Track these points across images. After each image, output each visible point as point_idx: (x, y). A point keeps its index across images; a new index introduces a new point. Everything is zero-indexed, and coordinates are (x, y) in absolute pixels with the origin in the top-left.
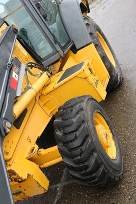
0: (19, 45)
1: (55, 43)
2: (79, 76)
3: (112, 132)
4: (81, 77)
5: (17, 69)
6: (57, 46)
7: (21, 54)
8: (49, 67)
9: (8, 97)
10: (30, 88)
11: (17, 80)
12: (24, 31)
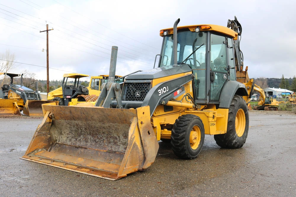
0: (191, 85)
1: (208, 95)
2: (206, 114)
3: (200, 142)
4: (206, 115)
5: (181, 91)
6: (208, 97)
7: (189, 89)
8: (198, 105)
9: (170, 92)
10: (181, 102)
11: (178, 94)
12: (198, 82)
